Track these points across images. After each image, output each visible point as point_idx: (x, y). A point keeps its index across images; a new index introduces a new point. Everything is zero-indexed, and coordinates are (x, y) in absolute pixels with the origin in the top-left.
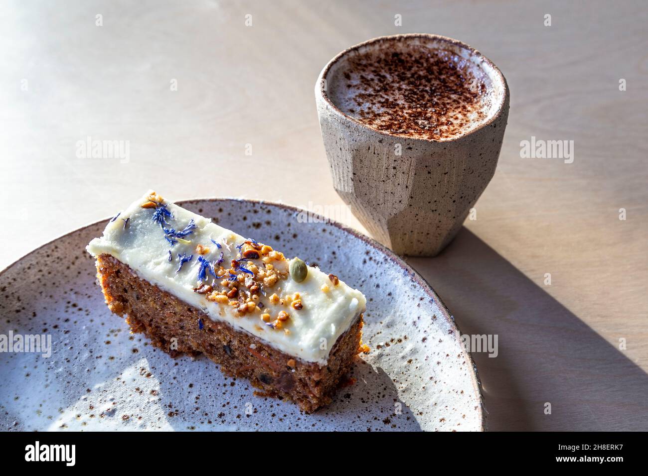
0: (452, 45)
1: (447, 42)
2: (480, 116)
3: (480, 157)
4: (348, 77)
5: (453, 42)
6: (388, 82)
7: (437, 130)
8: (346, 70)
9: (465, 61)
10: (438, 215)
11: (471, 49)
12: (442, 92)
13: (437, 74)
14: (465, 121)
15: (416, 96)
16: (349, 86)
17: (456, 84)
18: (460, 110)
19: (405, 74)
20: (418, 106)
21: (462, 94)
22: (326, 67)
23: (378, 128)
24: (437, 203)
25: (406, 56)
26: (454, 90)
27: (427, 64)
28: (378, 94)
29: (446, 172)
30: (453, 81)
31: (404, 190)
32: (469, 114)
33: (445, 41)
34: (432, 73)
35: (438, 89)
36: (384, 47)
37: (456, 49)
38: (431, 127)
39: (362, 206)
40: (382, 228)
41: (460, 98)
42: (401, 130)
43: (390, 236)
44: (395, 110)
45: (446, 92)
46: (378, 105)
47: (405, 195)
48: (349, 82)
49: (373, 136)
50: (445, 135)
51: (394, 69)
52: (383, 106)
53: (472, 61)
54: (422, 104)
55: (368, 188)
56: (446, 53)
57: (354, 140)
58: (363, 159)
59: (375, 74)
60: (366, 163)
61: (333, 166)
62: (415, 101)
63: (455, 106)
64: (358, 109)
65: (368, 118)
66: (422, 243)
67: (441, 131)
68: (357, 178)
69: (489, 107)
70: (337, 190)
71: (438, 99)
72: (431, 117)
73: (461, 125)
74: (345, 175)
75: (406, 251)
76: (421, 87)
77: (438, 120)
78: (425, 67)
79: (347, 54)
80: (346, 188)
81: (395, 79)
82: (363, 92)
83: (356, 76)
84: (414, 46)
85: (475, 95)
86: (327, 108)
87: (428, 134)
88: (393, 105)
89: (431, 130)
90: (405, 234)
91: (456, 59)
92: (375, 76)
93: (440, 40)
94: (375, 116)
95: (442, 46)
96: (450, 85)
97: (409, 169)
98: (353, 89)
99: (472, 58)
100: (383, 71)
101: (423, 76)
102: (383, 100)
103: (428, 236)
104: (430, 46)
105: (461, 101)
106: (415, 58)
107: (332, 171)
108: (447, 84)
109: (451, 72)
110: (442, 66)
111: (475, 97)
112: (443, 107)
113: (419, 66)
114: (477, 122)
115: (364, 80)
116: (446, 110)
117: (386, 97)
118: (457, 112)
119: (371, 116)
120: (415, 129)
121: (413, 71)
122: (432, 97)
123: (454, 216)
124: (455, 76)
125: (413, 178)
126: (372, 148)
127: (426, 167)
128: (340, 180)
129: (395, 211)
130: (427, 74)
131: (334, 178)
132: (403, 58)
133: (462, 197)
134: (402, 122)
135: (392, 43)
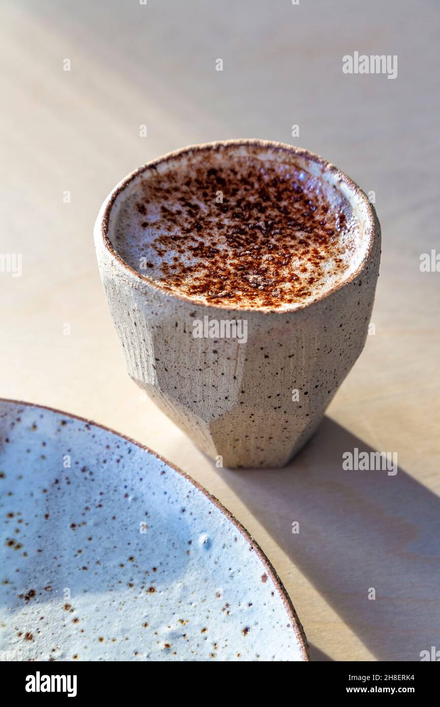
0: (295, 155)
1: (288, 152)
2: (338, 266)
3: (341, 329)
4: (142, 210)
5: (297, 151)
6: (203, 216)
7: (276, 290)
8: (139, 200)
9: (316, 179)
10: (283, 413)
11: (323, 162)
12: (283, 228)
13: (274, 200)
14: (316, 274)
15: (244, 237)
16: (145, 225)
17: (303, 215)
18: (309, 256)
19: (228, 201)
20: (248, 252)
21: (311, 231)
22: (109, 198)
23: (189, 290)
24: (280, 396)
25: (229, 172)
26: (299, 225)
27: (260, 185)
28: (188, 235)
29: (291, 354)
30: (299, 210)
31: (230, 382)
32: (322, 264)
33: (285, 150)
34: (268, 199)
35: (277, 223)
36: (194, 161)
37: (302, 162)
38: (267, 285)
39: (171, 404)
40: (203, 432)
41: (309, 238)
42: (224, 293)
43: (215, 444)
44: (214, 260)
45: (288, 229)
46: (189, 253)
47: (233, 390)
48: (144, 219)
49: (181, 307)
50: (287, 297)
51: (210, 194)
52: (195, 255)
53: (326, 180)
54: (254, 249)
55: (178, 380)
56: (287, 167)
57: (154, 312)
58: (169, 340)
59: (183, 203)
60: (173, 344)
61: (126, 346)
62: (242, 245)
63: (302, 250)
64: (159, 261)
65: (174, 275)
66: (262, 450)
67: (282, 291)
68: (162, 366)
69: (351, 252)
70: (133, 378)
71: (277, 240)
72: (266, 270)
73: (311, 281)
74: (144, 360)
75: (240, 462)
76: (251, 222)
77: (277, 274)
78: (257, 190)
79: (141, 174)
80: (146, 377)
81: (213, 211)
82: (166, 233)
83: (154, 208)
84: (239, 157)
85: (332, 233)
86: (112, 263)
87: (263, 297)
88: (210, 252)
89: (267, 291)
90: (237, 440)
91: (302, 176)
92: (183, 206)
93: (277, 149)
94: (184, 271)
95: (280, 157)
96: (294, 217)
97: (237, 354)
98: (151, 229)
99: (325, 175)
100: (194, 197)
101: (254, 204)
102: (196, 245)
103: (271, 441)
104: (263, 157)
105: (310, 242)
106: (242, 175)
107: (125, 351)
108: (290, 215)
109: (296, 196)
110: (282, 187)
111: (331, 235)
112: (284, 252)
113: (248, 187)
114: (334, 276)
115: (167, 214)
116: (289, 257)
117: (200, 239)
118: (306, 259)
119: (177, 272)
120: (243, 290)
121: (239, 197)
122: (268, 237)
123: (307, 413)
124: (302, 202)
125: (243, 365)
126: (181, 325)
127: (262, 349)
128: (137, 365)
129: (219, 411)
130: (261, 199)
131: (128, 361)
132: (223, 176)
133: (317, 387)
134: (225, 280)
135: (206, 154)
